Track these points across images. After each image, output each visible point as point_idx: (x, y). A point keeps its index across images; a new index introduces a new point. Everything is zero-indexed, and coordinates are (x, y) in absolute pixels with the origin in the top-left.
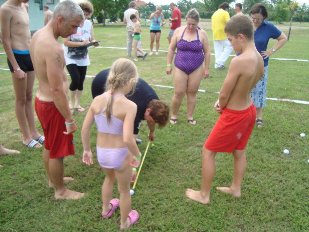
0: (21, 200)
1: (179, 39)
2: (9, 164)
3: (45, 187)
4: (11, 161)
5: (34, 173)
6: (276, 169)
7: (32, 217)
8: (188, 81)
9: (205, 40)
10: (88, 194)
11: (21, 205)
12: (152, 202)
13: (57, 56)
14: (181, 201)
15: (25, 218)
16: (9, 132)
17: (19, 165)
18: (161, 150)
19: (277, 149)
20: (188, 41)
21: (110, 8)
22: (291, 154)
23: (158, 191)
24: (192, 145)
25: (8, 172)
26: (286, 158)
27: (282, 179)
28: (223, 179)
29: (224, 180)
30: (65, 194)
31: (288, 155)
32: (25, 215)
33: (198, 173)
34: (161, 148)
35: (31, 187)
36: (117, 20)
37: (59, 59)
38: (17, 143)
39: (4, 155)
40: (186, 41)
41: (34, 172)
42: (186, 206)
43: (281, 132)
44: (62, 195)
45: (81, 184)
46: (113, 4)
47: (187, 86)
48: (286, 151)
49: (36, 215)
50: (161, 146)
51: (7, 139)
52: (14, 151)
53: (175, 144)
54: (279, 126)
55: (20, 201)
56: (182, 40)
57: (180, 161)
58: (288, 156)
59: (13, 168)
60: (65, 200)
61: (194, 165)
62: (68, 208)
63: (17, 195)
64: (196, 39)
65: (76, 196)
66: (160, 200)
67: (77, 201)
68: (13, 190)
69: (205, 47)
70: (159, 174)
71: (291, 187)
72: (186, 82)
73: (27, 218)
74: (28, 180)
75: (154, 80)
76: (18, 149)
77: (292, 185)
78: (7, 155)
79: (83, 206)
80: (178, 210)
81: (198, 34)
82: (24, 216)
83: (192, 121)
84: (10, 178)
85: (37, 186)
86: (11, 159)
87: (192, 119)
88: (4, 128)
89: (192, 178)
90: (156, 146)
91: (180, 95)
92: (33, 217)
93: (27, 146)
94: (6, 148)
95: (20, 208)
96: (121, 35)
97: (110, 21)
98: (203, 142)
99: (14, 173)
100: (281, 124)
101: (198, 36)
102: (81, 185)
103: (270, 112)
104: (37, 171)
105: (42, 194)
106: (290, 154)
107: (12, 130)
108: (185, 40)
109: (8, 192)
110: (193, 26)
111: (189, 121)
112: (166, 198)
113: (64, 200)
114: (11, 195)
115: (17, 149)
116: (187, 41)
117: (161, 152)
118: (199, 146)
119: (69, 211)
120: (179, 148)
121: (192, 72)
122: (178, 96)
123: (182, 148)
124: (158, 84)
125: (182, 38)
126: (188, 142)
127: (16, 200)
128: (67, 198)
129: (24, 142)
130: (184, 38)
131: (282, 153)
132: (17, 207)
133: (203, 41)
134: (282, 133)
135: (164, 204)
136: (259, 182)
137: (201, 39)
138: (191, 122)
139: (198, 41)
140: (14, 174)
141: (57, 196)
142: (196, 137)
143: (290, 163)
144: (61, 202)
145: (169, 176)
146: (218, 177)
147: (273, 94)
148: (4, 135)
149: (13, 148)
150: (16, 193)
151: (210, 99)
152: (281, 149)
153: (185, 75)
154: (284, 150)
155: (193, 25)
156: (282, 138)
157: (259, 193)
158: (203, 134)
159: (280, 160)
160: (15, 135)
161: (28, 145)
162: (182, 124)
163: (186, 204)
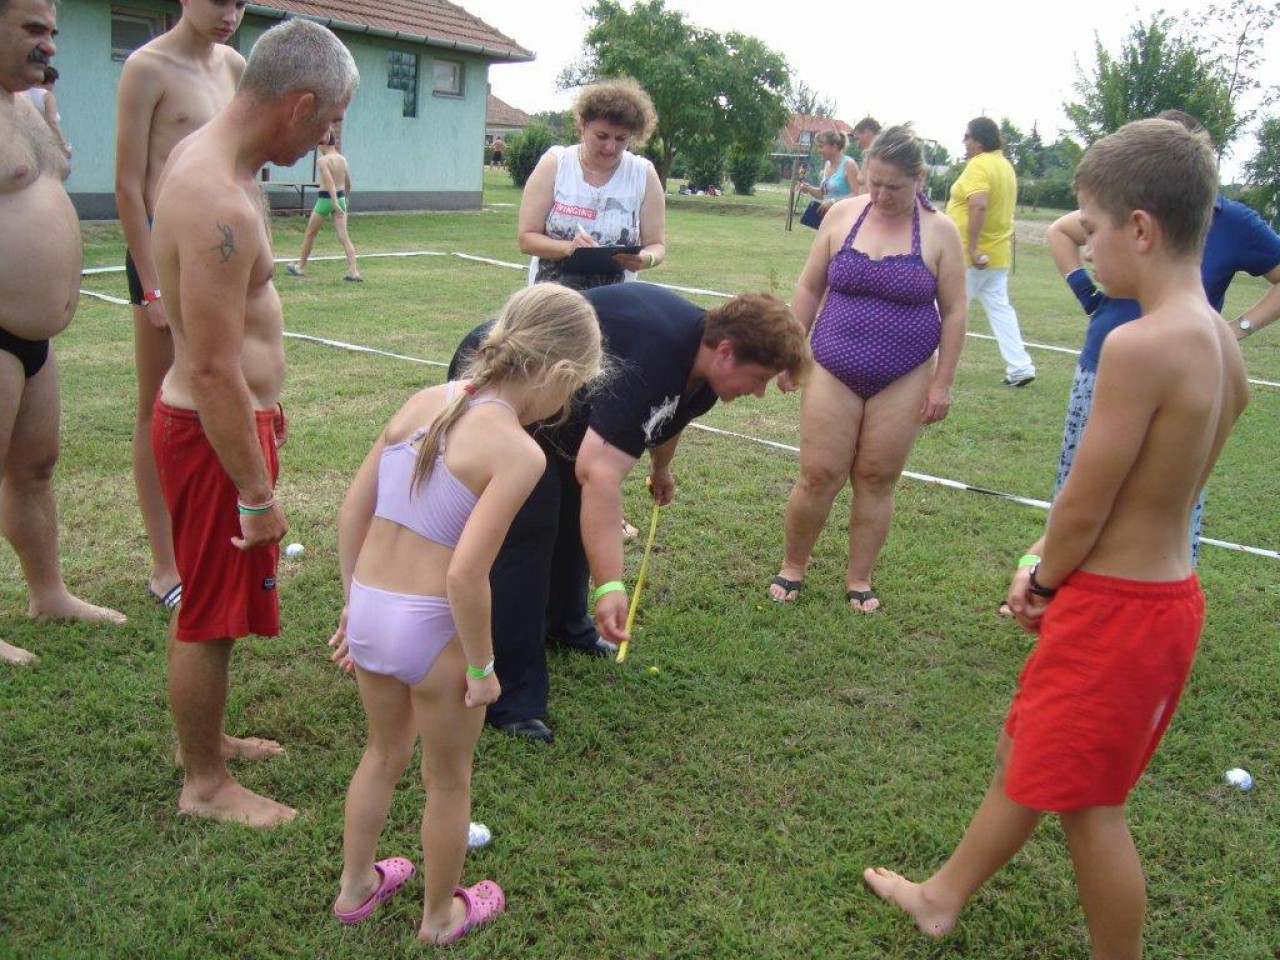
0: (46, 793)
1: (837, 247)
2: (65, 655)
3: (157, 762)
4: (78, 647)
5: (141, 702)
6: (1158, 844)
7: (58, 860)
8: (861, 425)
9: (947, 258)
10: (308, 816)
11: (40, 809)
12: (549, 890)
13: (221, 236)
14: (673, 908)
15: (29, 860)
16: (120, 542)
17: (99, 663)
18: (680, 692)
19: (1201, 761)
20: (872, 257)
21: (689, 134)
22: (1258, 791)
23: (593, 851)
24: (821, 694)
25: (45, 683)
26: (1227, 806)
27: (1174, 892)
28: (899, 850)
29: (900, 855)
30: (221, 798)
31: (1245, 792)
32: (36, 852)
33: (797, 805)
34: (682, 687)
35: (105, 750)
36: (717, 186)
37: (227, 250)
38: (128, 583)
39: (60, 621)
40: (865, 257)
41: (142, 699)
42: (689, 932)
43: (1245, 693)
44: (205, 798)
45: (302, 771)
46: (703, 118)
47: (858, 446)
48: (1238, 776)
49: (77, 858)
50: (689, 677)
51: (99, 564)
52: (104, 612)
53: (747, 679)
54: (1244, 665)
55: (42, 795)
56: (847, 251)
57: (739, 747)
58: (1242, 797)
59: (73, 672)
60: (215, 821)
61: (794, 772)
62: (207, 854)
63: (43, 771)
64: (906, 250)
65: (259, 812)
66: (582, 888)
67: (253, 832)
68: (34, 751)
69: (946, 287)
70: (630, 786)
71: (1205, 934)
72: (852, 430)
73: (36, 864)
74: (106, 725)
75: (772, 422)
76: (125, 608)
77: (1212, 927)
78: (73, 621)
79: (265, 856)
80: (642, 940)
81: (917, 229)
82: (30, 852)
83: (862, 598)
84: (45, 707)
85: (130, 752)
86: (82, 638)
87: (865, 588)
88: (107, 523)
89: (763, 825)
90: (664, 675)
91: (821, 483)
92: (63, 863)
93: (162, 601)
94: (84, 596)
95: (33, 820)
96: (709, 241)
97: (691, 187)
98: (872, 685)
99: (66, 689)
100: (1257, 658)
101: (917, 240)
102: (300, 776)
103: (1227, 605)
104: (153, 696)
105: (133, 786)
106: (1253, 792)
107: (134, 537)
108: (861, 251)
109: (13, 755)
110: (890, 191)
111: (849, 596)
112: (611, 886)
113: (210, 823)
114: (17, 765)
115: (120, 607)
116: (867, 257)
117: (675, 702)
118: (847, 701)
119: (205, 868)
120: (759, 696)
121: (883, 388)
122: (812, 485)
123: (772, 698)
124: (780, 437)
125: (851, 243)
126: (811, 676)
127: (29, 788)
128: (225, 817)
129: (154, 587)
130: (859, 245)
131: (1220, 780)
132: (19, 817)
133: (938, 263)
134: (1247, 696)
135: (596, 906)
136: (1057, 888)
137: (927, 254)
138: (855, 602)
139: (916, 258)
140: (65, 694)
141: (188, 801)
142: (852, 663)
143: (1238, 828)
144: (194, 827)
145: (667, 800)
146: (878, 836)
147: (1268, 531)
148: (98, 549)
149: (108, 600)
150: (40, 764)
151: (978, 520)
152: (1218, 762)
153: (852, 401)
154: (1230, 768)
155: (892, 188)
156: (1239, 718)
157: (1036, 931)
158: (889, 657)
159: (1194, 811)
160: (135, 554)
161: (167, 597)
162: (816, 606)
163: (691, 926)
